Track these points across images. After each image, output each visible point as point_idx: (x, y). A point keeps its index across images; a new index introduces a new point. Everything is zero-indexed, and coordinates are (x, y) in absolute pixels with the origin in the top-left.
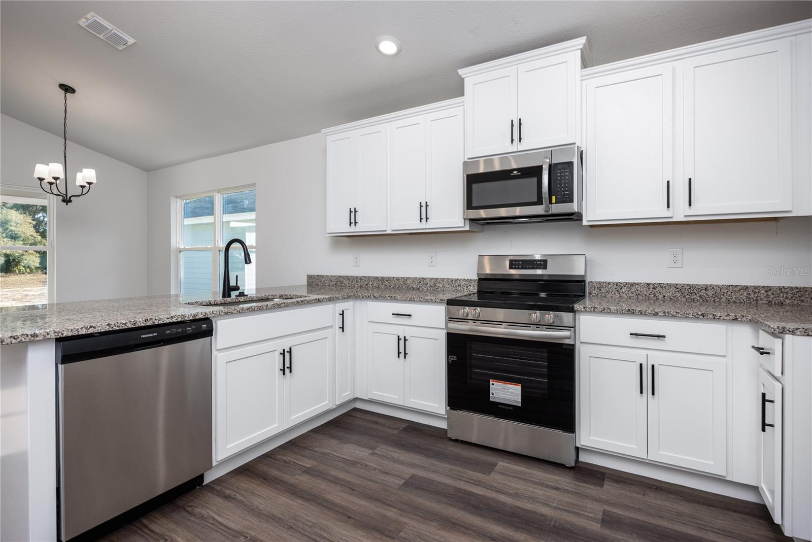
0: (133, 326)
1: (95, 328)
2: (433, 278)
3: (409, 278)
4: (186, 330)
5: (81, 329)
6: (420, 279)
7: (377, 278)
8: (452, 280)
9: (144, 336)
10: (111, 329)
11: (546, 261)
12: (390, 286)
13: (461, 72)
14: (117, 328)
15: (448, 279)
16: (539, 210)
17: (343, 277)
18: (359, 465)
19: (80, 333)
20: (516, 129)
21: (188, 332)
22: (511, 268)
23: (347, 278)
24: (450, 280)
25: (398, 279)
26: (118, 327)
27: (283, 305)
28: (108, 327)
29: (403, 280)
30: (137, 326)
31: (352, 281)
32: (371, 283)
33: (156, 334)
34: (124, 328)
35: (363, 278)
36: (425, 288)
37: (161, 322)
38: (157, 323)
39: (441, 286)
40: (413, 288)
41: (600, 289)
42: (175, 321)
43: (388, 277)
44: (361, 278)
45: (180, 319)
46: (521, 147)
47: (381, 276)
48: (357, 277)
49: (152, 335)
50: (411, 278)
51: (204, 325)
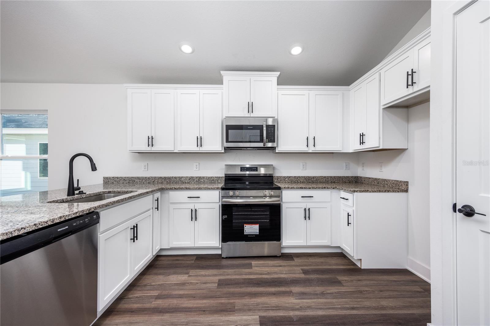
0: (52, 223)
1: (25, 229)
2: (198, 177)
3: (183, 177)
4: (85, 221)
5: (14, 231)
6: (189, 177)
7: (161, 178)
8: (209, 178)
9: (60, 230)
10: (37, 228)
11: (257, 168)
12: (170, 182)
13: (222, 72)
14: (41, 227)
15: (207, 177)
16: (261, 145)
17: (135, 178)
18: (187, 284)
19: (13, 235)
20: (250, 107)
21: (87, 222)
22: (241, 171)
23: (138, 178)
24: (208, 178)
25: (175, 178)
26: (41, 225)
27: (133, 197)
28: (34, 227)
29: (179, 178)
30: (54, 223)
31: (142, 180)
32: (156, 181)
33: (67, 227)
34: (45, 226)
35: (150, 178)
36: (193, 182)
37: (70, 217)
38: (67, 219)
39: (202, 180)
40: (186, 183)
41: (277, 179)
42: (78, 215)
43: (169, 177)
44: (149, 178)
45: (81, 214)
46: (252, 115)
47: (164, 176)
48: (146, 178)
49: (65, 228)
50: (184, 177)
51: (94, 216)
